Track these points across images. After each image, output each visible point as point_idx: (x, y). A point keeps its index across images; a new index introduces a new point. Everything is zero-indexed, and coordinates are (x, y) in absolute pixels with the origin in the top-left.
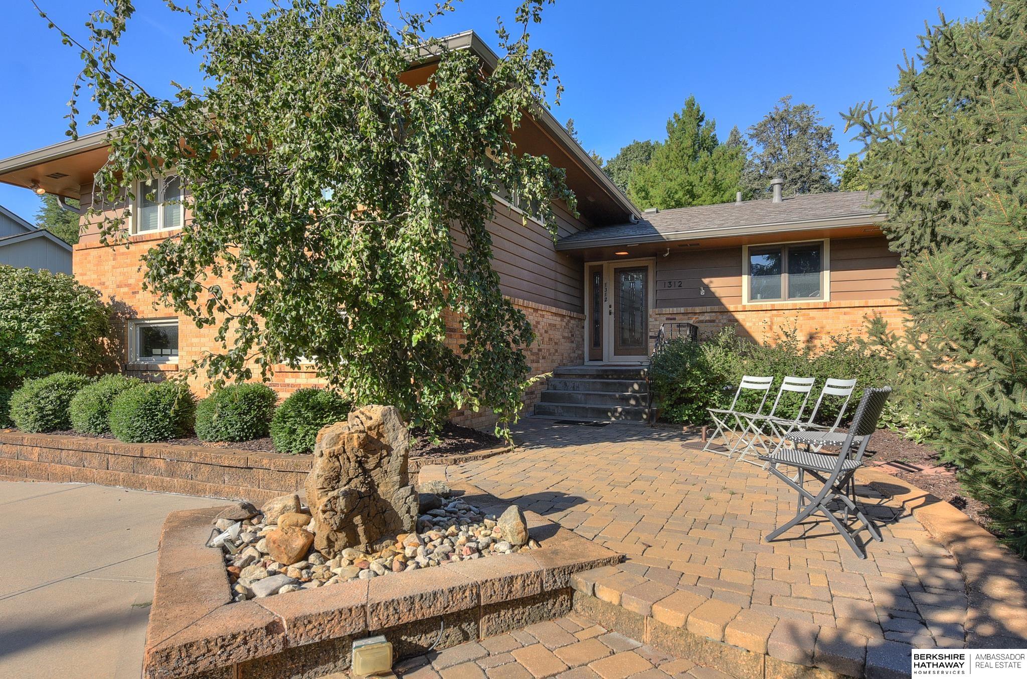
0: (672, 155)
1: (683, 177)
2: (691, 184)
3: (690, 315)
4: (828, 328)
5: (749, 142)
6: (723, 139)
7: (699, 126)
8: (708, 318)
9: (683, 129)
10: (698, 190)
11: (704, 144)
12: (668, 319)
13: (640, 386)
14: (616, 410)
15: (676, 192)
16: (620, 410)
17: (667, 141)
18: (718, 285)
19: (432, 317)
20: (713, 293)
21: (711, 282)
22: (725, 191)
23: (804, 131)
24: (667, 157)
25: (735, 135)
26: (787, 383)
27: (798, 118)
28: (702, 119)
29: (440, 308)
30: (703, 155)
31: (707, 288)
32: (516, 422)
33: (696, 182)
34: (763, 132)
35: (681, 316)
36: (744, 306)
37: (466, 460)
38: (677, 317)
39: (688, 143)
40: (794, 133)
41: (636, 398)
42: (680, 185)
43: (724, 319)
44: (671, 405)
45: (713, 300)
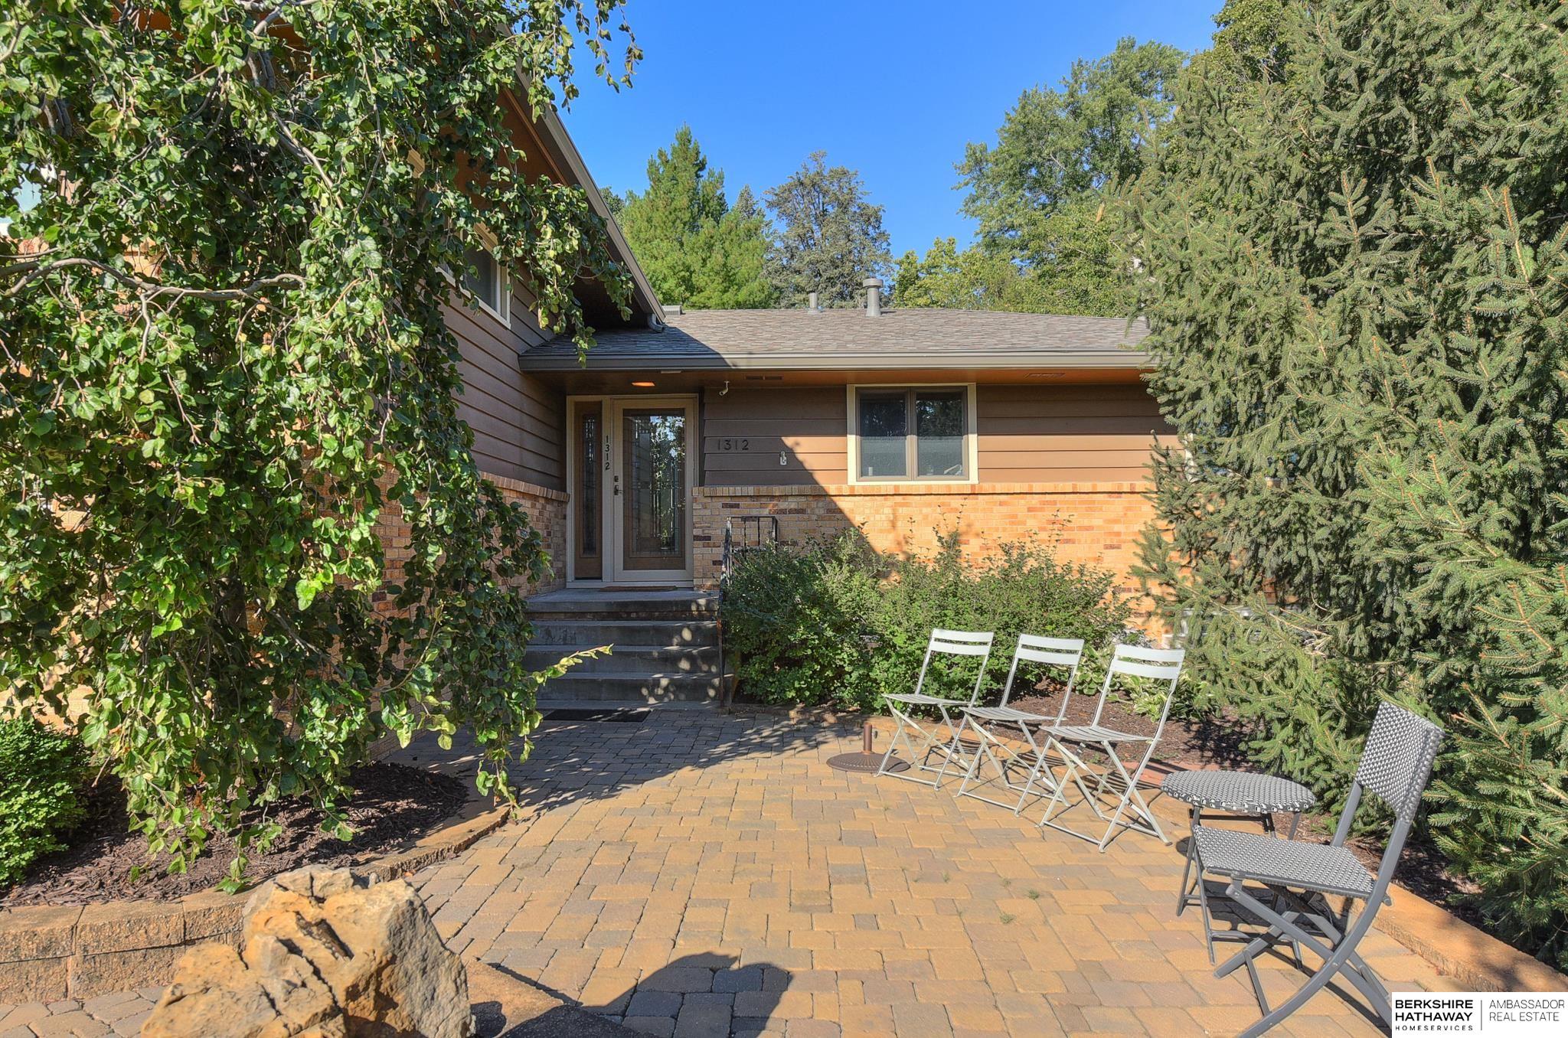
0: (657, 217)
1: (675, 257)
2: (688, 268)
3: (764, 500)
4: (978, 527)
5: (767, 212)
6: (733, 202)
7: (698, 176)
8: (793, 506)
9: (674, 178)
10: (698, 280)
11: (708, 207)
12: (725, 506)
13: (695, 632)
14: (657, 683)
15: (665, 279)
16: (664, 682)
17: (648, 194)
18: (809, 449)
19: (355, 536)
20: (801, 463)
21: (797, 444)
22: (740, 287)
23: (844, 207)
24: (649, 220)
25: (746, 197)
26: (1024, 646)
27: (836, 187)
28: (701, 166)
29: (374, 514)
30: (707, 224)
31: (791, 453)
32: (525, 756)
33: (696, 267)
34: (786, 200)
35: (748, 502)
36: (852, 488)
37: (419, 865)
38: (742, 503)
39: (683, 201)
40: (832, 210)
41: (690, 658)
42: (672, 268)
43: (819, 507)
44: (763, 672)
45: (800, 474)
